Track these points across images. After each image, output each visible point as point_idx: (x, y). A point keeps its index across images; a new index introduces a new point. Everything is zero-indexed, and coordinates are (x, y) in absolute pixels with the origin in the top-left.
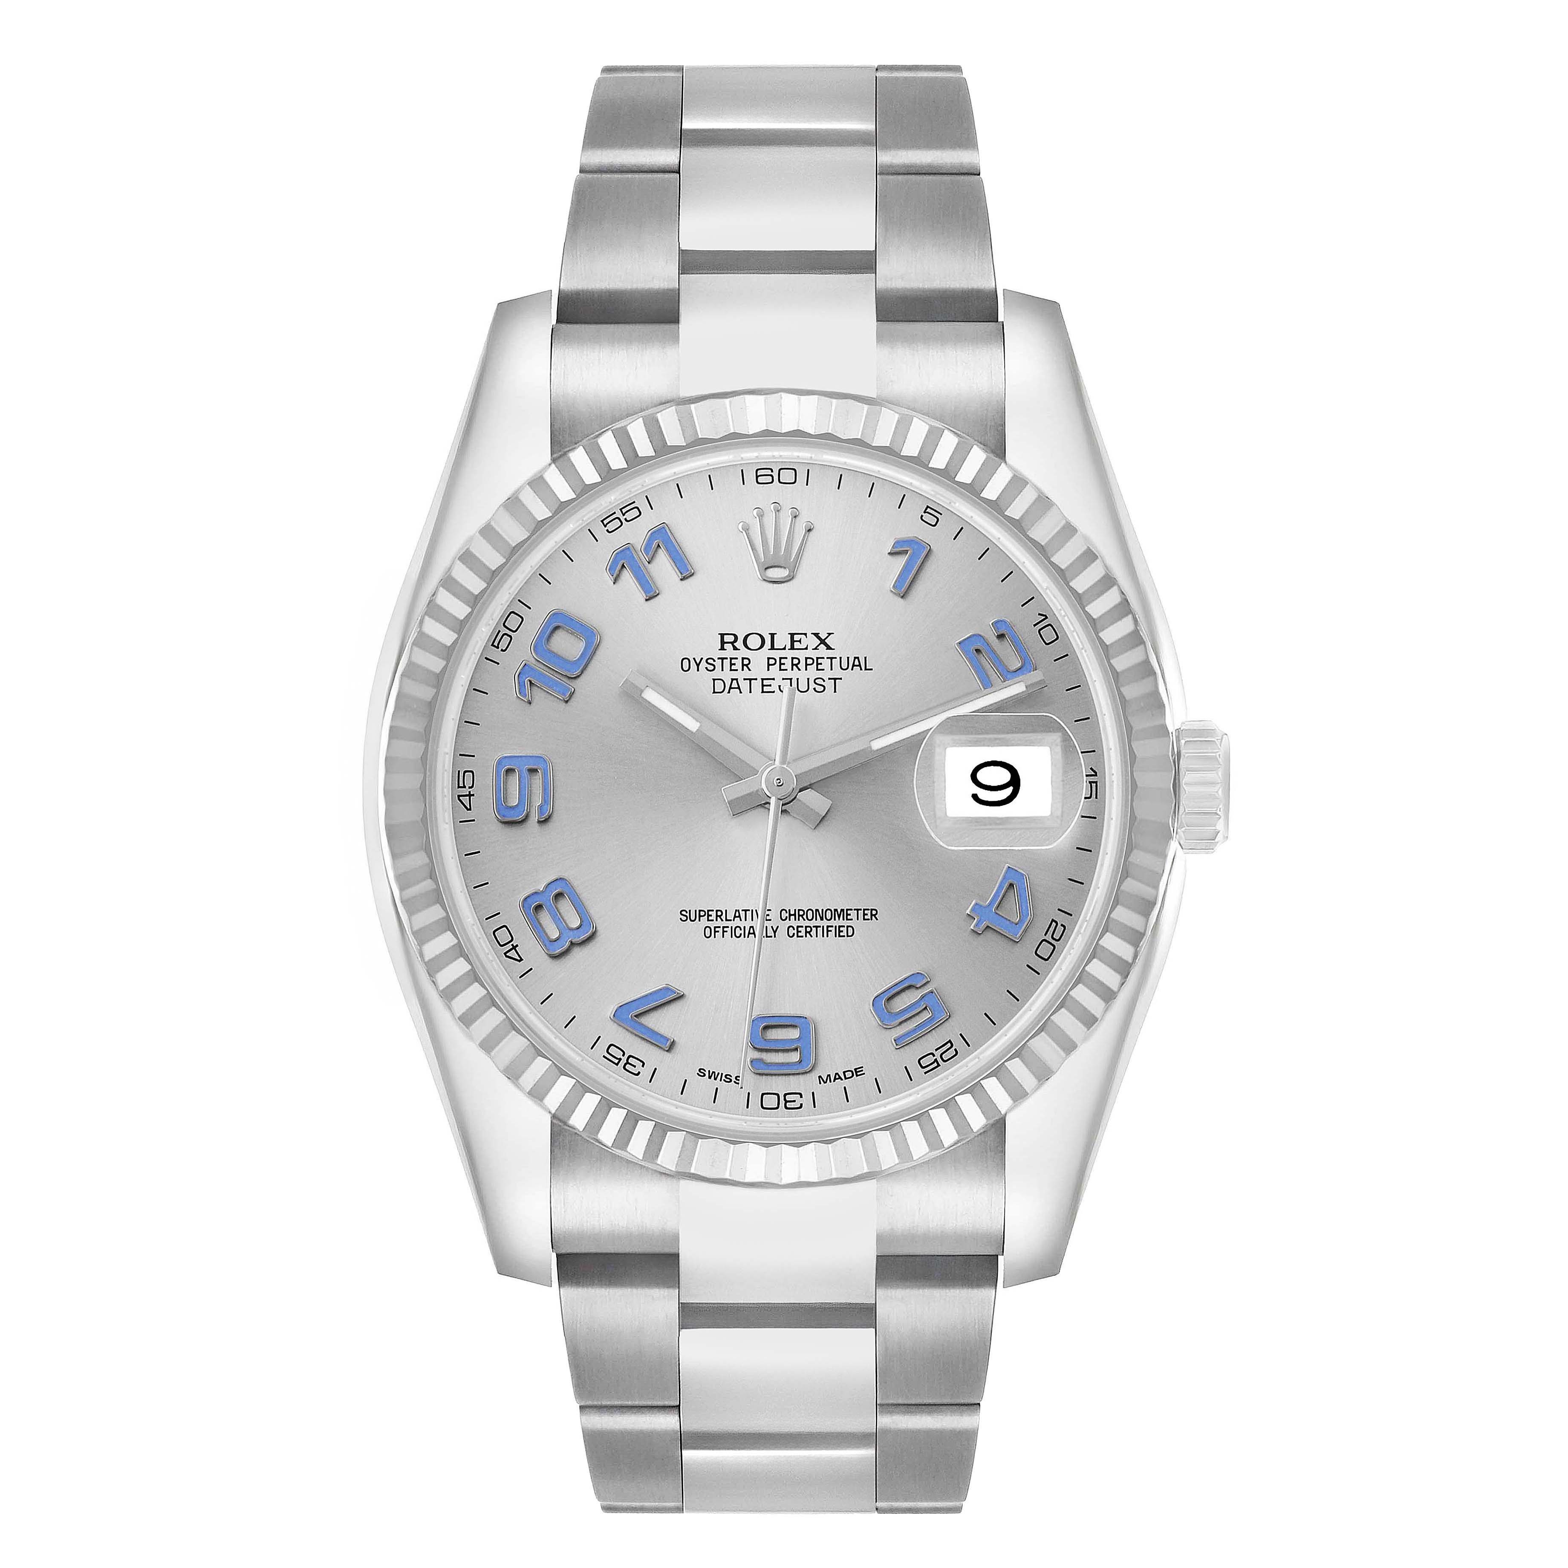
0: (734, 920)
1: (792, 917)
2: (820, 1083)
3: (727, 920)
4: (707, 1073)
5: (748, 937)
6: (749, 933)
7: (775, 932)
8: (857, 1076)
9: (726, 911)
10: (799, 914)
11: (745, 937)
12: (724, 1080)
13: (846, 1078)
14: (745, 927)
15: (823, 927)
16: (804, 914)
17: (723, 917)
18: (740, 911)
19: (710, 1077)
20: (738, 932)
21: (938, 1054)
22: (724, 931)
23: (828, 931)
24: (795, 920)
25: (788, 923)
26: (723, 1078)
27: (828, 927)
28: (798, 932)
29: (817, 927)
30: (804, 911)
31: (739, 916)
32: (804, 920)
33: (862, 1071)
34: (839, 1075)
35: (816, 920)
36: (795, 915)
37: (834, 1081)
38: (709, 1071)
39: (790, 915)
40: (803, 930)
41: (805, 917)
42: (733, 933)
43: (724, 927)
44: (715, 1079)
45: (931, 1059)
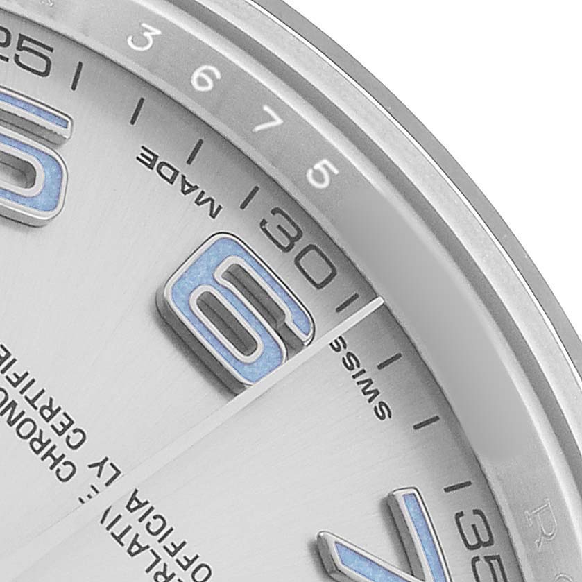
0: (148, 547)
1: (56, 453)
2: (220, 208)
3: (158, 559)
4: (375, 403)
5: (147, 503)
6: (141, 505)
7: (101, 464)
8: (156, 157)
9: (148, 571)
10: (41, 447)
11: (152, 509)
12: (358, 366)
13: (176, 172)
14: (141, 520)
15: (22, 392)
16: (34, 440)
17: (159, 567)
18: (127, 547)
19: (376, 392)
20: (156, 525)
21: (10, 51)
22: (177, 549)
23: (20, 379)
24: (54, 447)
25: (70, 455)
26: (357, 370)
27: (15, 385)
28: (66, 428)
29: (32, 403)
30: (31, 444)
31: (134, 542)
32: (41, 432)
33: (142, 155)
34: (183, 187)
35: (23, 413)
36: (49, 454)
37: (196, 187)
38: (370, 401)
39: (57, 461)
40: (56, 421)
41: (36, 435)
42: (163, 532)
43: (172, 554)
44: (370, 382)
45: (25, 58)
